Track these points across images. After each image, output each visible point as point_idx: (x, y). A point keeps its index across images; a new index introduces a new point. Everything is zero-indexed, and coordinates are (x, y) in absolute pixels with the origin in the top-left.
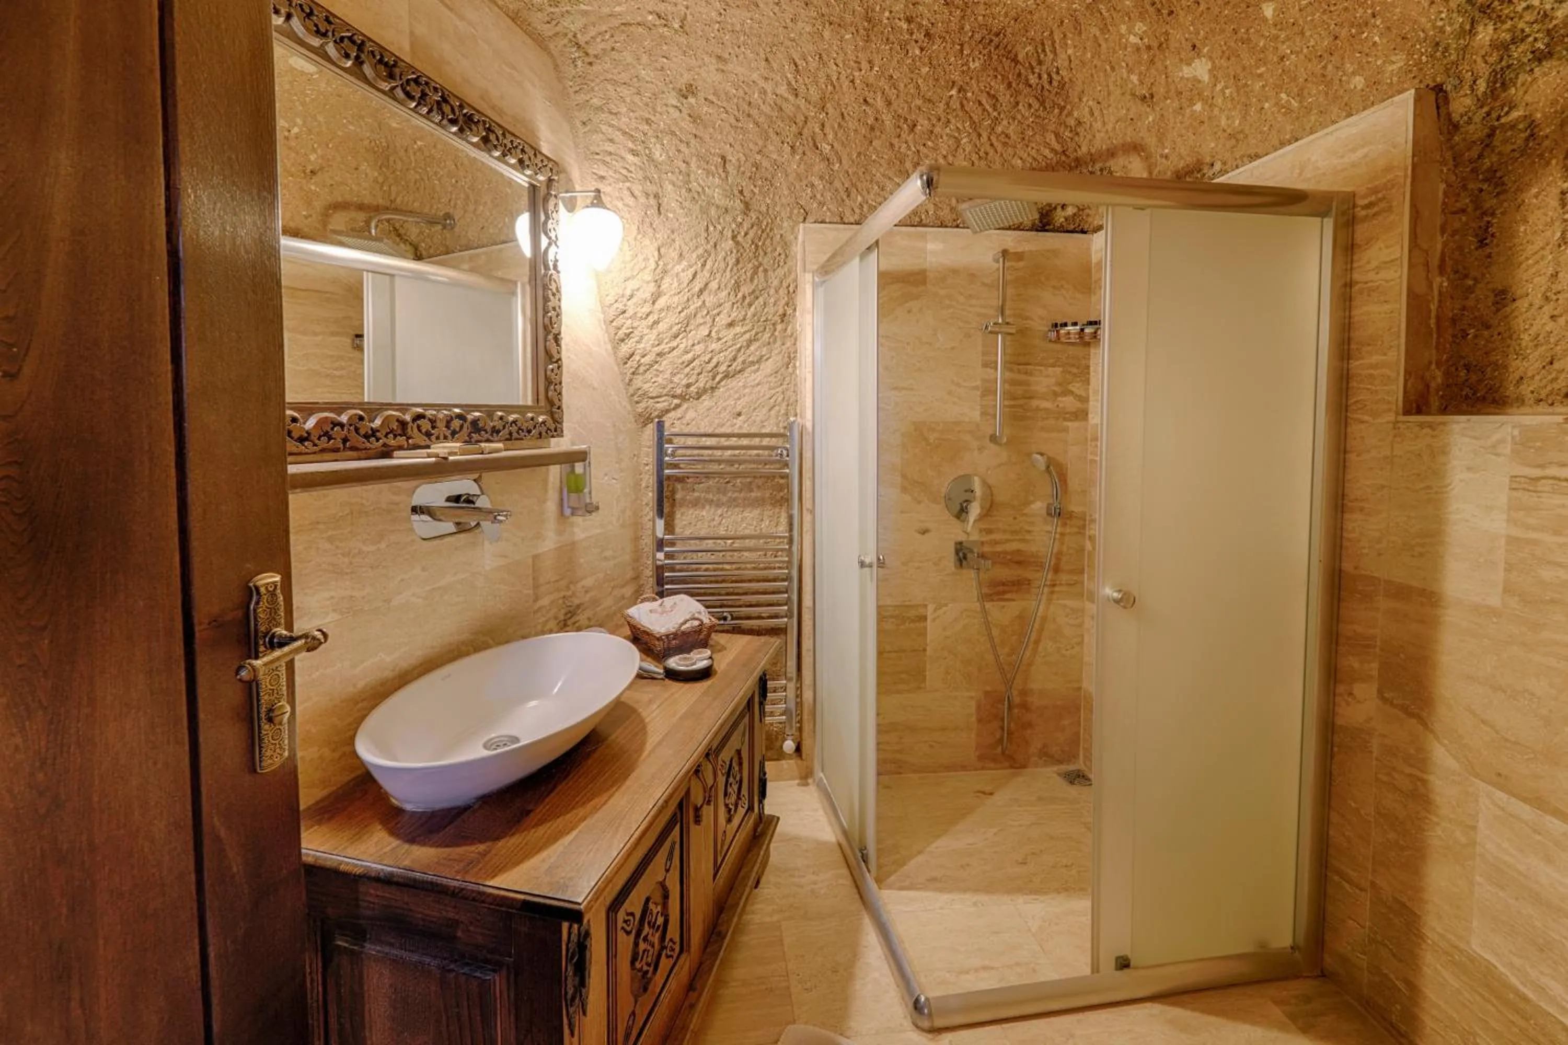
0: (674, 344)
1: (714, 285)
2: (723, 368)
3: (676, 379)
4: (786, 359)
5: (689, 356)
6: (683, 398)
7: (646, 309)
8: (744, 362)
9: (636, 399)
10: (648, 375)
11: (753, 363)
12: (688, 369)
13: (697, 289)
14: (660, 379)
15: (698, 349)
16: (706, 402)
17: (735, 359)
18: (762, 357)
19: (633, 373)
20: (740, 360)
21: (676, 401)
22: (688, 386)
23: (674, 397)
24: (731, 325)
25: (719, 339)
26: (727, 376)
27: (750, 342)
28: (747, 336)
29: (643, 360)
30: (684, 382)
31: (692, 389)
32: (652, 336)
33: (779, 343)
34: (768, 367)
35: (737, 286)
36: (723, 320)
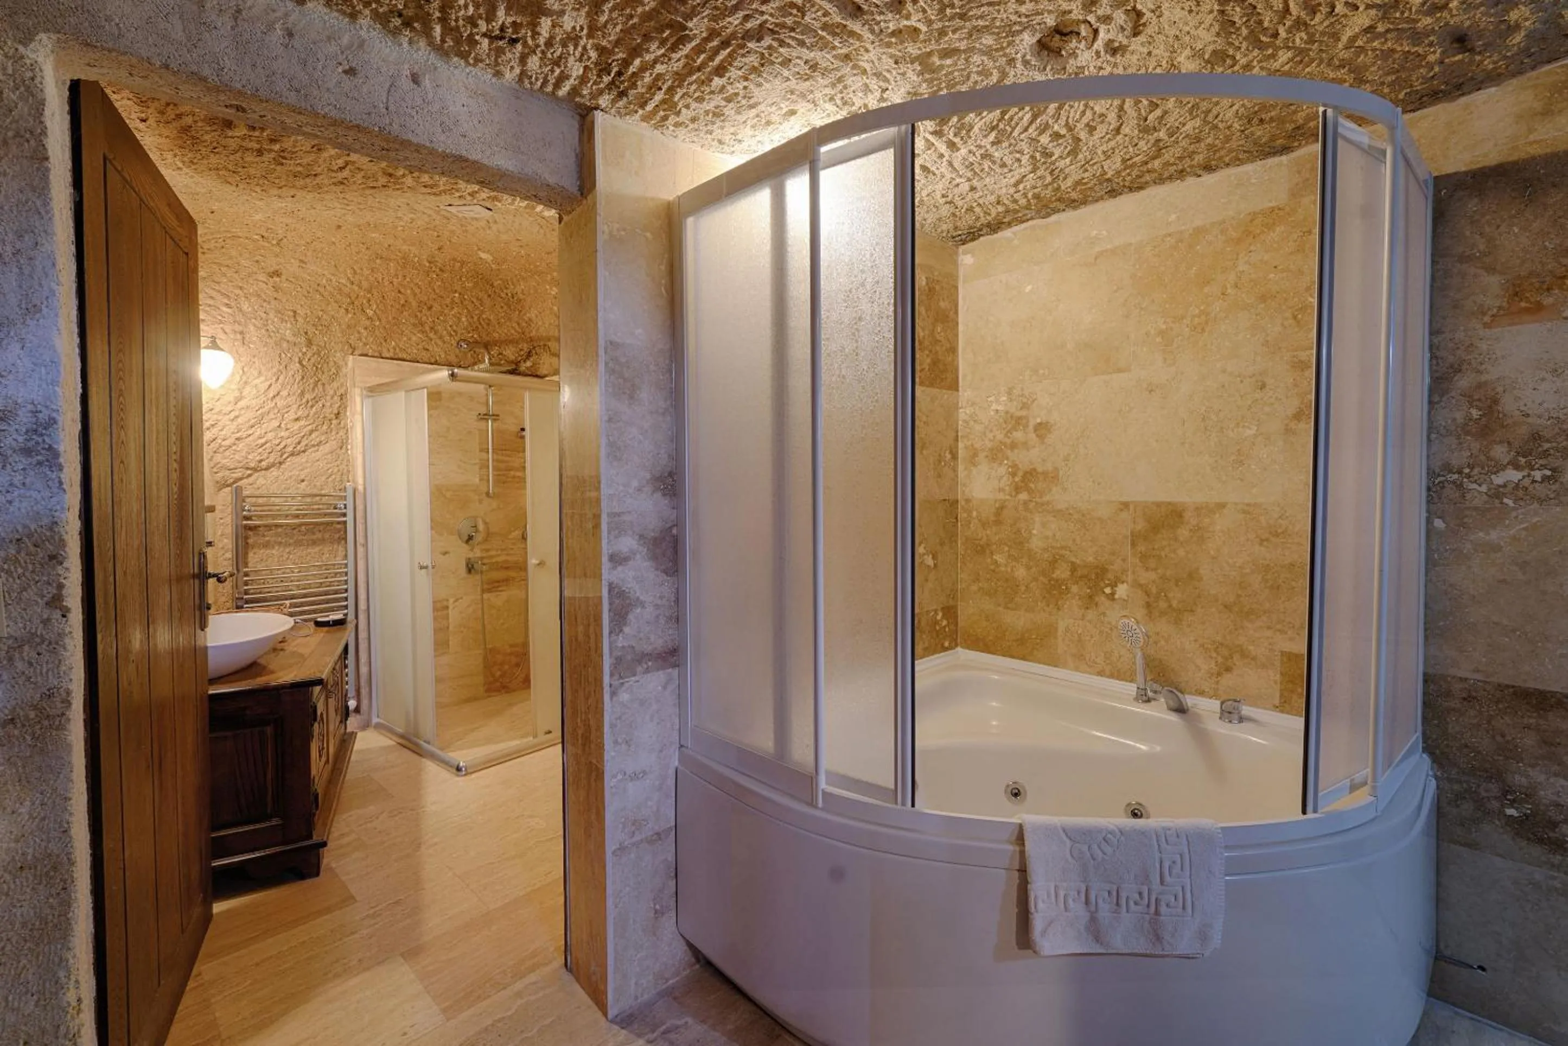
0: (250, 432)
1: (284, 393)
2: (290, 449)
3: (250, 457)
4: (340, 444)
5: (263, 441)
6: (255, 470)
7: (229, 408)
8: (306, 445)
9: (215, 470)
10: (227, 453)
11: (314, 446)
12: (261, 450)
13: (271, 395)
14: (237, 457)
15: (270, 436)
16: (274, 472)
17: (299, 443)
18: (321, 442)
19: (215, 452)
20: (303, 444)
21: (249, 472)
22: (260, 461)
23: (248, 469)
24: (297, 419)
25: (287, 429)
26: (292, 454)
27: (311, 432)
28: (310, 427)
29: (223, 443)
30: (258, 458)
31: (263, 463)
32: (233, 427)
33: (334, 433)
34: (325, 449)
35: (302, 394)
36: (292, 416)
